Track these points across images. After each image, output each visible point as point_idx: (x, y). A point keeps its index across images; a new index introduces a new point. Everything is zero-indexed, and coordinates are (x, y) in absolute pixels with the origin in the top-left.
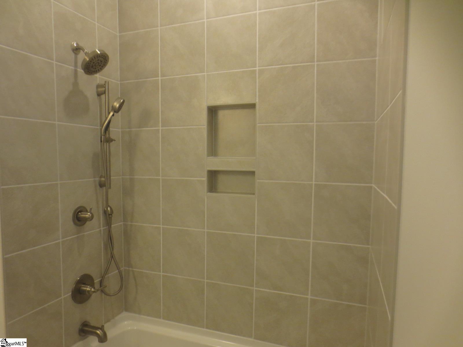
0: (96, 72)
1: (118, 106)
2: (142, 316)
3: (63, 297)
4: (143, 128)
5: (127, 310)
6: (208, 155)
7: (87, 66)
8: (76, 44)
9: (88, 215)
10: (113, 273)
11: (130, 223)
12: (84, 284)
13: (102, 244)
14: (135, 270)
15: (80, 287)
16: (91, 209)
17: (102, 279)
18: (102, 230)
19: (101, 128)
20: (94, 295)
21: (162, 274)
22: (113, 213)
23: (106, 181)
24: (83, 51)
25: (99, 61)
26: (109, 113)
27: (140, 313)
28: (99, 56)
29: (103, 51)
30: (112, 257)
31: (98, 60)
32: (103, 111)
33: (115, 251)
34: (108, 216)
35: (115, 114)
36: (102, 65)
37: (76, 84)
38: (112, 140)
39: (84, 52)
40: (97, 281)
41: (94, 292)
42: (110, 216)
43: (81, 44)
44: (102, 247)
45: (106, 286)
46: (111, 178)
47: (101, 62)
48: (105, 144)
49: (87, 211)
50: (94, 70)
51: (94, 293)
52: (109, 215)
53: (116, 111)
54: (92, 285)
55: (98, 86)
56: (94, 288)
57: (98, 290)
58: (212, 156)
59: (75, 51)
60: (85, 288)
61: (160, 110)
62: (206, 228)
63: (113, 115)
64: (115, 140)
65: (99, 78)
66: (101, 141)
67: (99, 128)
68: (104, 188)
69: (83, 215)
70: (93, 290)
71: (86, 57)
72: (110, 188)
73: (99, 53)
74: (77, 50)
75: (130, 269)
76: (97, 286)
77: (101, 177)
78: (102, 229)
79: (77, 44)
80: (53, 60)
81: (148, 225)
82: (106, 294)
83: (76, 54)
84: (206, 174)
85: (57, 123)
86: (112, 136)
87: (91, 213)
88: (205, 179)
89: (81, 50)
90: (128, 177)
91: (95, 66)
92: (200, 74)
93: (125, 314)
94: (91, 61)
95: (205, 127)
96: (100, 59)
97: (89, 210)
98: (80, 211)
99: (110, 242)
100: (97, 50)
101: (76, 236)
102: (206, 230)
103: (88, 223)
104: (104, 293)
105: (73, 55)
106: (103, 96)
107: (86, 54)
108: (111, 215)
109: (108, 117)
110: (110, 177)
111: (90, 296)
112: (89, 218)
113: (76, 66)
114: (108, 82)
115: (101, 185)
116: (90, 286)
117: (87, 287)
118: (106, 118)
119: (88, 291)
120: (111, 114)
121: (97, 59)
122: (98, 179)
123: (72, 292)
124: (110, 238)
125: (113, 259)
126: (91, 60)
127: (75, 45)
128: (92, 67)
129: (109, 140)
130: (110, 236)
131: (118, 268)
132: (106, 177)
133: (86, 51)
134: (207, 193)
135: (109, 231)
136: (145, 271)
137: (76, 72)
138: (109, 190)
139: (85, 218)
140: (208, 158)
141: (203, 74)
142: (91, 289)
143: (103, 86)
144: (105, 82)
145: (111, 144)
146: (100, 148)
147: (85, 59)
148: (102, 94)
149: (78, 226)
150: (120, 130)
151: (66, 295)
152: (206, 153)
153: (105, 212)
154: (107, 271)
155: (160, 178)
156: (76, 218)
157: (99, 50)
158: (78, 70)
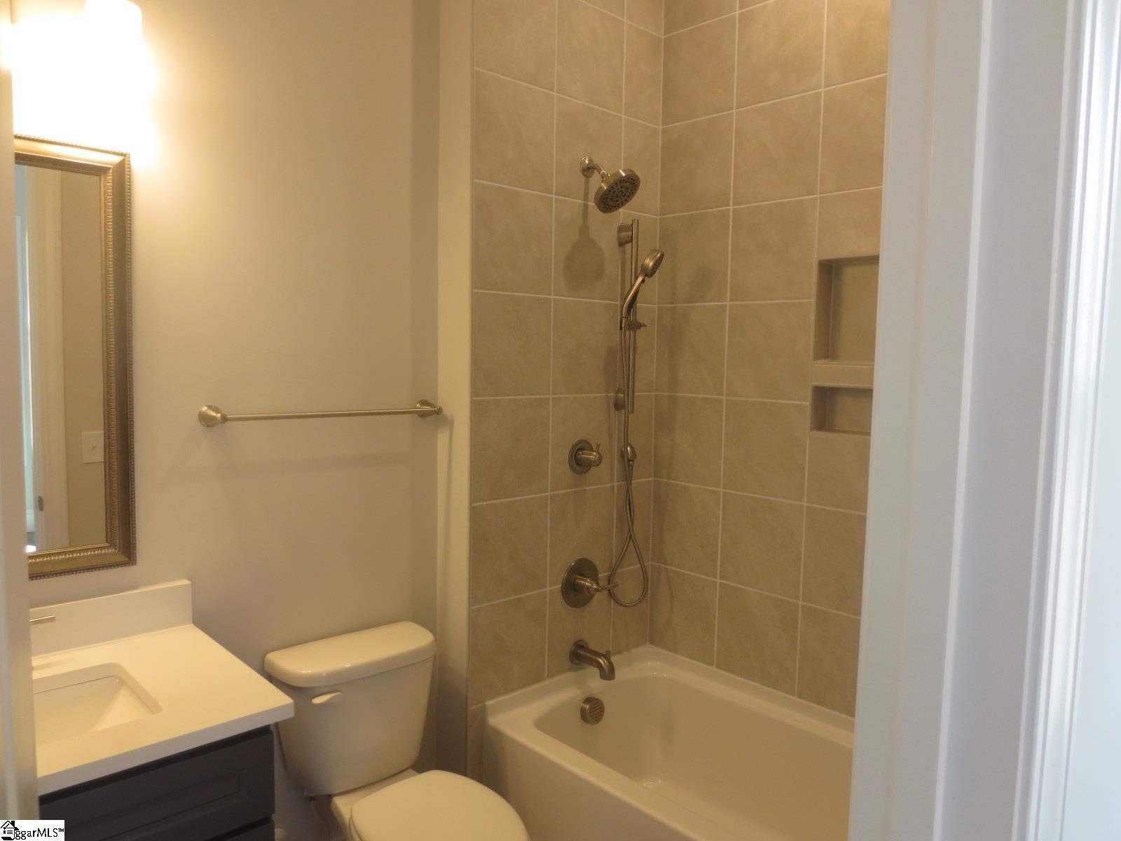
0: (617, 207)
1: (651, 264)
2: (679, 657)
3: (548, 589)
4: (698, 302)
5: (652, 642)
6: (818, 356)
7: (604, 199)
8: (588, 160)
9: (593, 456)
10: (631, 568)
11: (665, 480)
12: (581, 575)
13: (615, 513)
14: (669, 567)
15: (576, 579)
16: (598, 446)
17: (611, 575)
18: (615, 487)
19: (622, 303)
20: (597, 596)
21: (718, 580)
22: (636, 458)
23: (626, 401)
24: (599, 171)
25: (624, 189)
26: (636, 278)
27: (675, 651)
28: (624, 181)
29: (630, 170)
30: (631, 536)
31: (622, 187)
32: (628, 274)
33: (637, 528)
34: (627, 463)
35: (646, 278)
36: (628, 194)
37: (584, 229)
38: (640, 326)
39: (599, 173)
40: (603, 575)
41: (597, 590)
42: (631, 462)
43: (596, 161)
44: (615, 517)
45: (617, 585)
46: (636, 394)
47: (627, 189)
48: (627, 332)
49: (592, 450)
50: (614, 204)
51: (598, 593)
52: (629, 460)
53: (649, 273)
54: (595, 579)
55: (621, 229)
56: (598, 584)
57: (603, 589)
58: (827, 357)
59: (586, 173)
60: (582, 582)
61: (729, 269)
62: (805, 498)
63: (643, 281)
64: (645, 326)
65: (623, 214)
66: (621, 328)
67: (618, 303)
68: (623, 411)
69: (584, 456)
70: (595, 586)
71: (603, 184)
72: (633, 412)
73: (624, 175)
74: (588, 170)
75: (663, 566)
76: (603, 583)
77: (619, 391)
78: (616, 484)
79: (591, 160)
80: (552, 193)
81: (696, 486)
82: (617, 602)
83: (587, 177)
84: (809, 393)
85: (553, 297)
86: (641, 318)
87: (598, 453)
88: (808, 403)
89: (596, 171)
90: (667, 394)
91: (616, 196)
92: (807, 197)
93: (648, 648)
94: (610, 191)
95: (812, 300)
96: (625, 184)
97: (595, 448)
98: (581, 449)
99: (628, 511)
100: (621, 171)
101: (573, 490)
102: (805, 504)
103: (593, 469)
104: (614, 600)
105: (583, 179)
106: (628, 246)
107: (603, 176)
108: (633, 461)
109: (635, 281)
110: (633, 392)
111: (592, 596)
112: (595, 461)
113: (586, 198)
114: (638, 221)
115: (618, 406)
116: (592, 580)
117: (585, 581)
118: (632, 286)
119: (588, 588)
120: (640, 279)
121: (620, 186)
122: (612, 394)
123: (562, 584)
124: (629, 503)
125: (631, 541)
126: (611, 188)
127: (587, 162)
128: (611, 200)
129: (634, 326)
130: (629, 500)
131: (641, 561)
132: (626, 392)
133: (603, 171)
134: (811, 430)
135: (628, 490)
136: (689, 573)
137: (586, 207)
138: (630, 415)
139: (588, 460)
140: (816, 362)
141: (813, 196)
142: (592, 585)
143: (629, 228)
144: (633, 221)
145: (638, 332)
146: (618, 340)
147: (601, 188)
148: (627, 243)
149: (575, 472)
150: (656, 306)
151: (553, 588)
152: (811, 353)
153: (622, 454)
154: (620, 561)
155: (724, 398)
156: (574, 461)
157: (624, 171)
158: (590, 203)
